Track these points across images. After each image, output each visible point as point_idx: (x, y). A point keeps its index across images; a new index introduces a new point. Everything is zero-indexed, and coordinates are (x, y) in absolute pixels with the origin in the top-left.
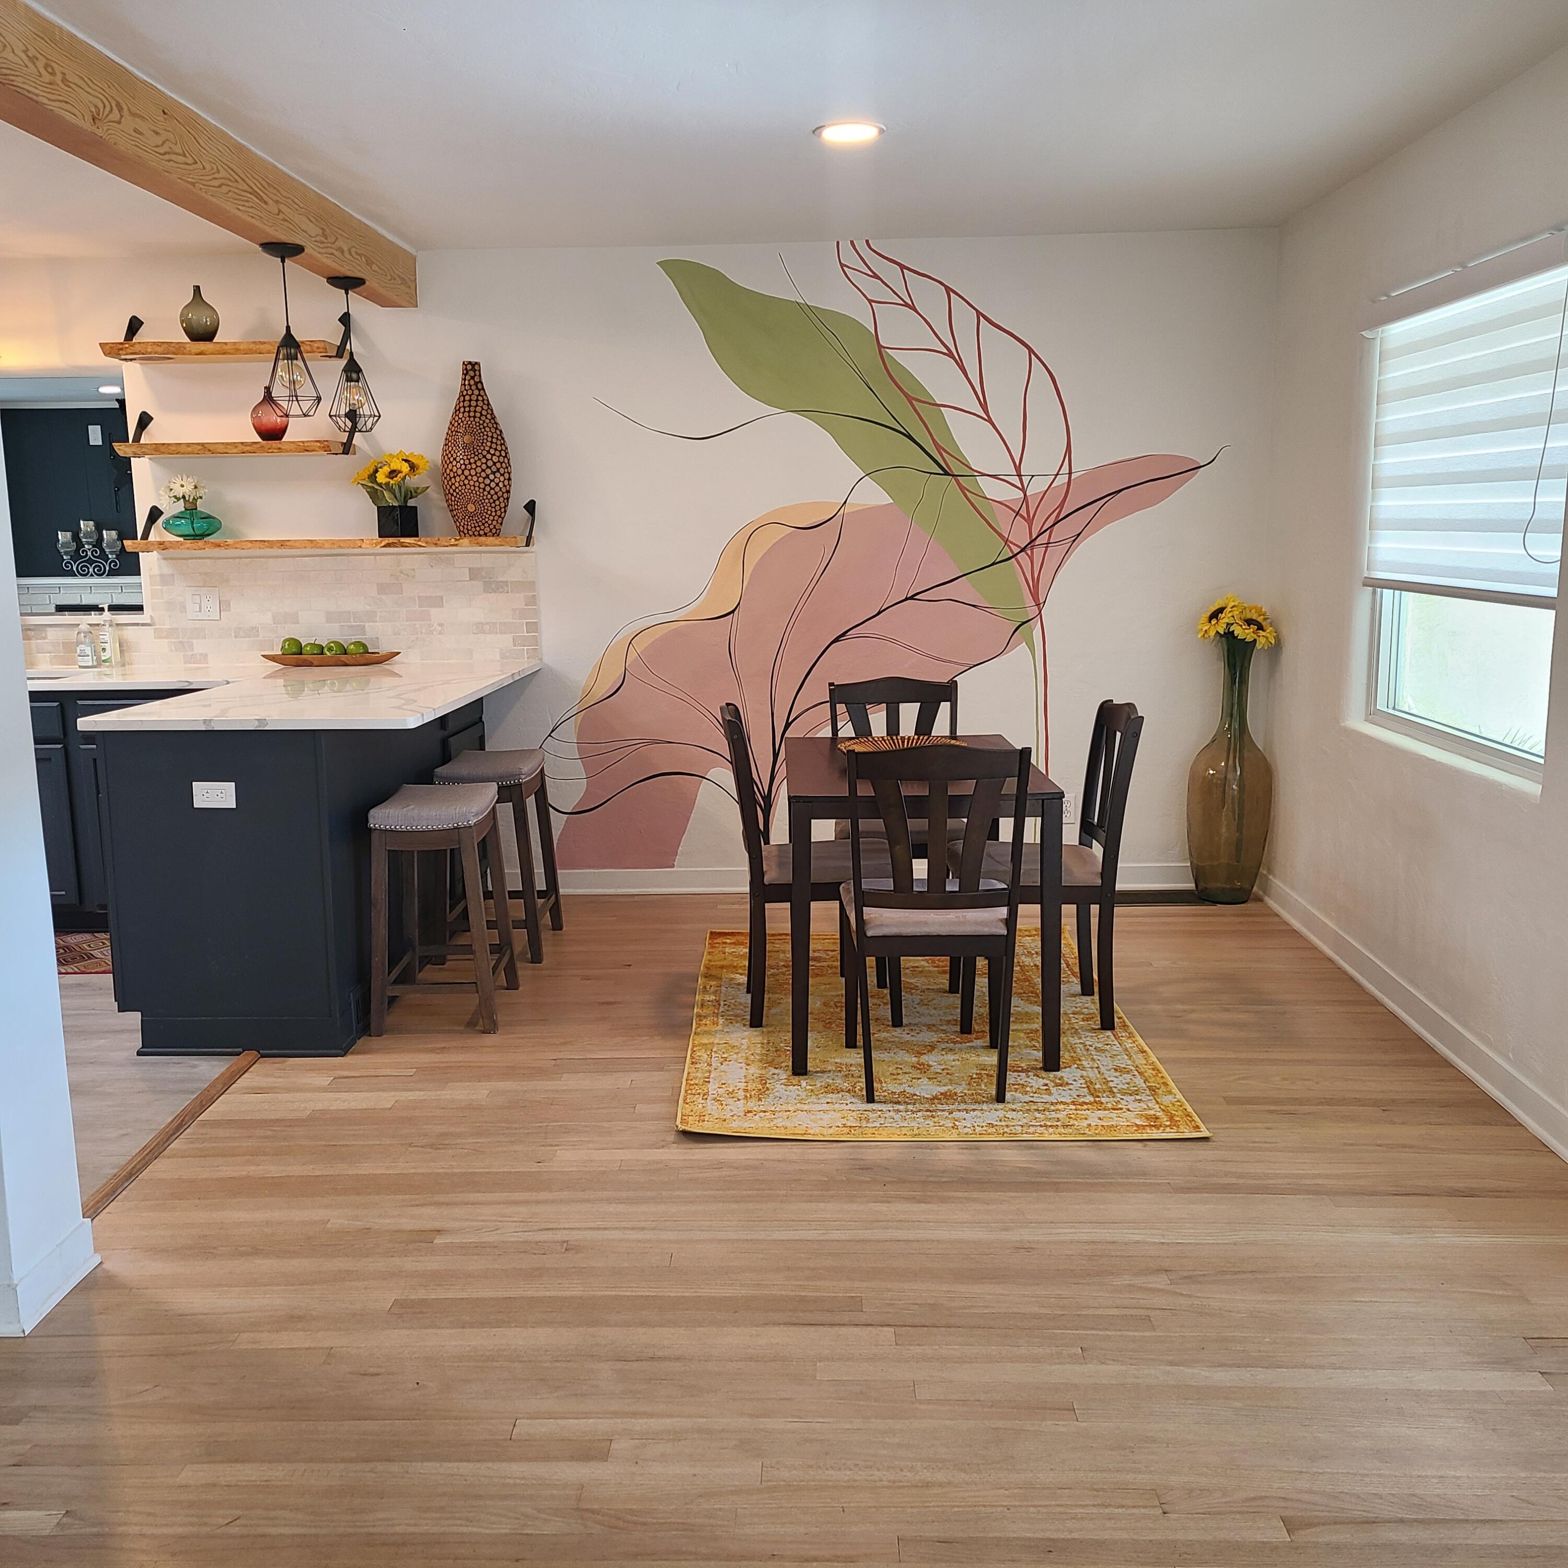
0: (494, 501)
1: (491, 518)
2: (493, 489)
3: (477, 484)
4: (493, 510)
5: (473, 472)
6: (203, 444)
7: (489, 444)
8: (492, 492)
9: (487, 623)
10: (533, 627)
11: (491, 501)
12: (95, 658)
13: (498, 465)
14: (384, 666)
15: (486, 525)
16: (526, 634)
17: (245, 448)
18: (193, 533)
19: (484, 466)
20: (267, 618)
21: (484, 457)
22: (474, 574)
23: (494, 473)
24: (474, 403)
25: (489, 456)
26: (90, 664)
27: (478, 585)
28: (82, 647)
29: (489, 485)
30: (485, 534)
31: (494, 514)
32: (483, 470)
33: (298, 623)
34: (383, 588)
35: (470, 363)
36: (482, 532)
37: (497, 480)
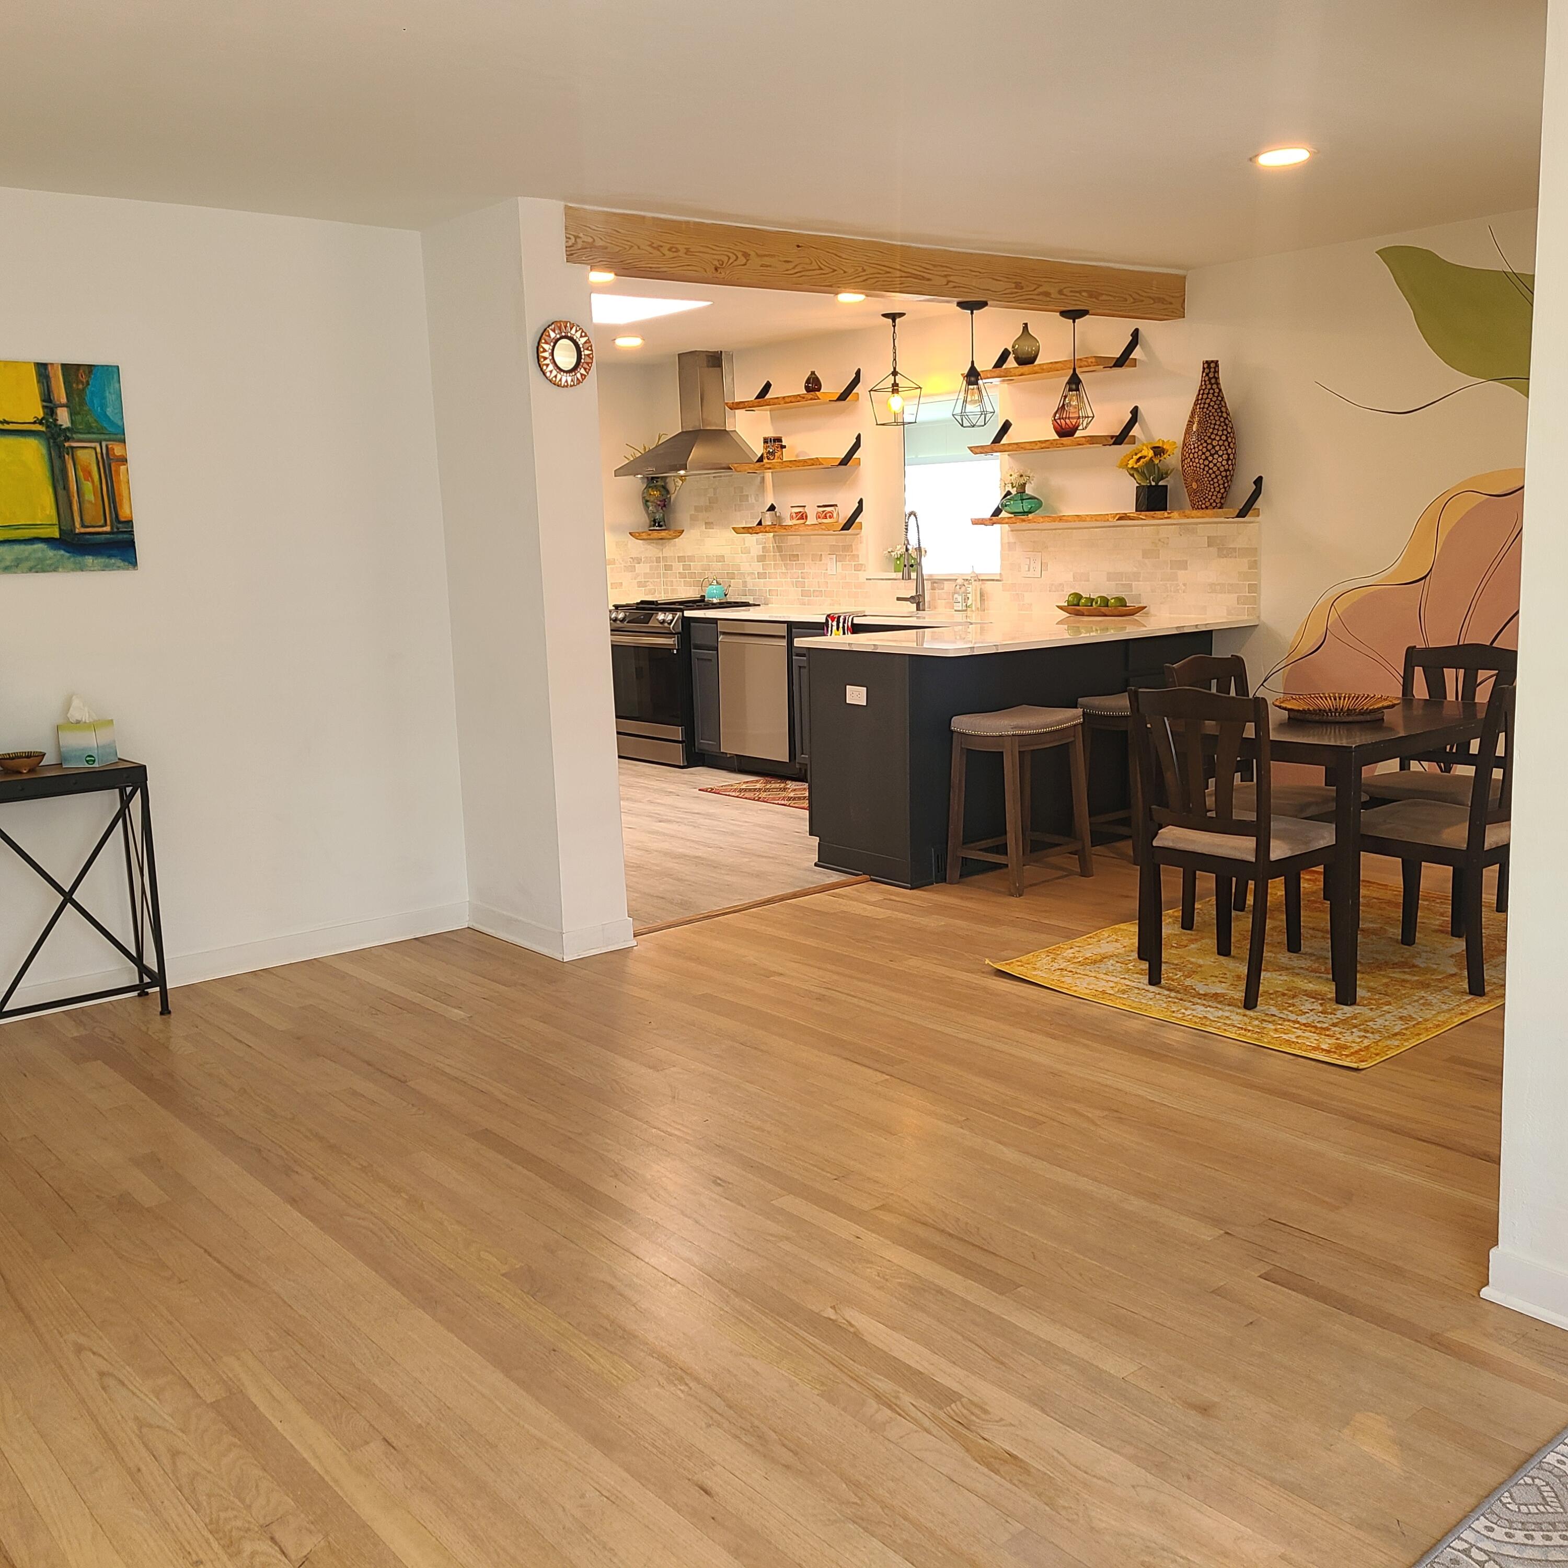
0: (1213, 479)
1: (1211, 494)
2: (1212, 469)
3: (1198, 465)
4: (1212, 487)
5: (1196, 455)
6: (1017, 444)
7: (1211, 430)
8: (1211, 471)
9: (1219, 584)
10: (1253, 588)
11: (1210, 479)
12: (964, 604)
13: (1217, 448)
14: (1135, 617)
15: (1207, 500)
16: (1247, 594)
17: (1045, 445)
18: (1022, 510)
19: (1204, 450)
20: (1069, 577)
21: (1206, 442)
22: (1211, 542)
23: (1212, 455)
24: (1205, 396)
25: (1209, 441)
26: (960, 609)
27: (1213, 550)
28: (956, 596)
29: (1208, 466)
30: (1207, 508)
31: (1212, 490)
32: (1204, 453)
33: (1088, 581)
34: (1146, 554)
35: (1207, 362)
36: (1203, 506)
37: (1215, 461)
